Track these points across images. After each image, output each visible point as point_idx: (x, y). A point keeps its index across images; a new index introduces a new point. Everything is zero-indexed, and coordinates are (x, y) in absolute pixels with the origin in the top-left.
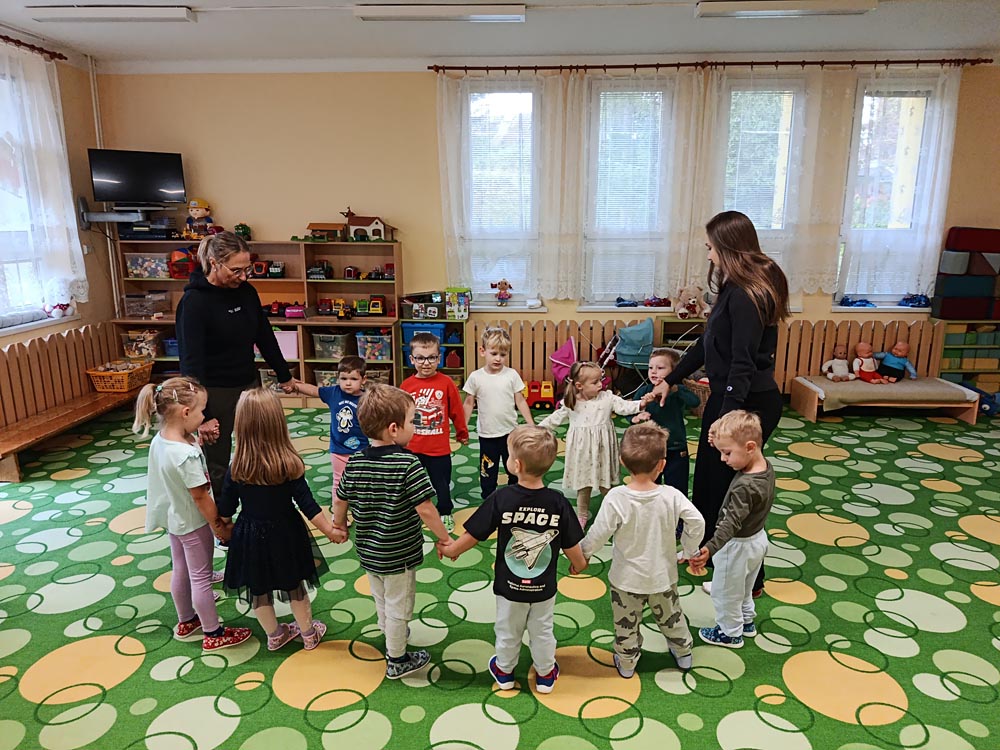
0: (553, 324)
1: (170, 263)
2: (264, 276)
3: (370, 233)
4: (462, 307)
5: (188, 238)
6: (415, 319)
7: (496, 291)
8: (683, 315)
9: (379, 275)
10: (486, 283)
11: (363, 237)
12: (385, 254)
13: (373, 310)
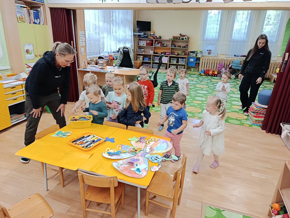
1: (147, 43)
2: (163, 46)
3: (184, 38)
4: (201, 54)
5: (150, 38)
6: (191, 56)
7: (208, 52)
9: (185, 47)
10: (206, 50)
11: (183, 39)
12: (186, 43)
13: (183, 54)
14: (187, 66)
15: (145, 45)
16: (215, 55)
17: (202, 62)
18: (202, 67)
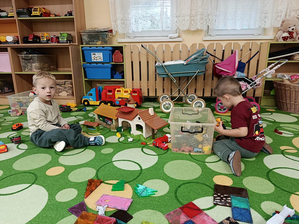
0: (187, 47)
8: (285, 38)
14: (84, 79)
16: (171, 37)
17: (132, 62)
18: (133, 80)
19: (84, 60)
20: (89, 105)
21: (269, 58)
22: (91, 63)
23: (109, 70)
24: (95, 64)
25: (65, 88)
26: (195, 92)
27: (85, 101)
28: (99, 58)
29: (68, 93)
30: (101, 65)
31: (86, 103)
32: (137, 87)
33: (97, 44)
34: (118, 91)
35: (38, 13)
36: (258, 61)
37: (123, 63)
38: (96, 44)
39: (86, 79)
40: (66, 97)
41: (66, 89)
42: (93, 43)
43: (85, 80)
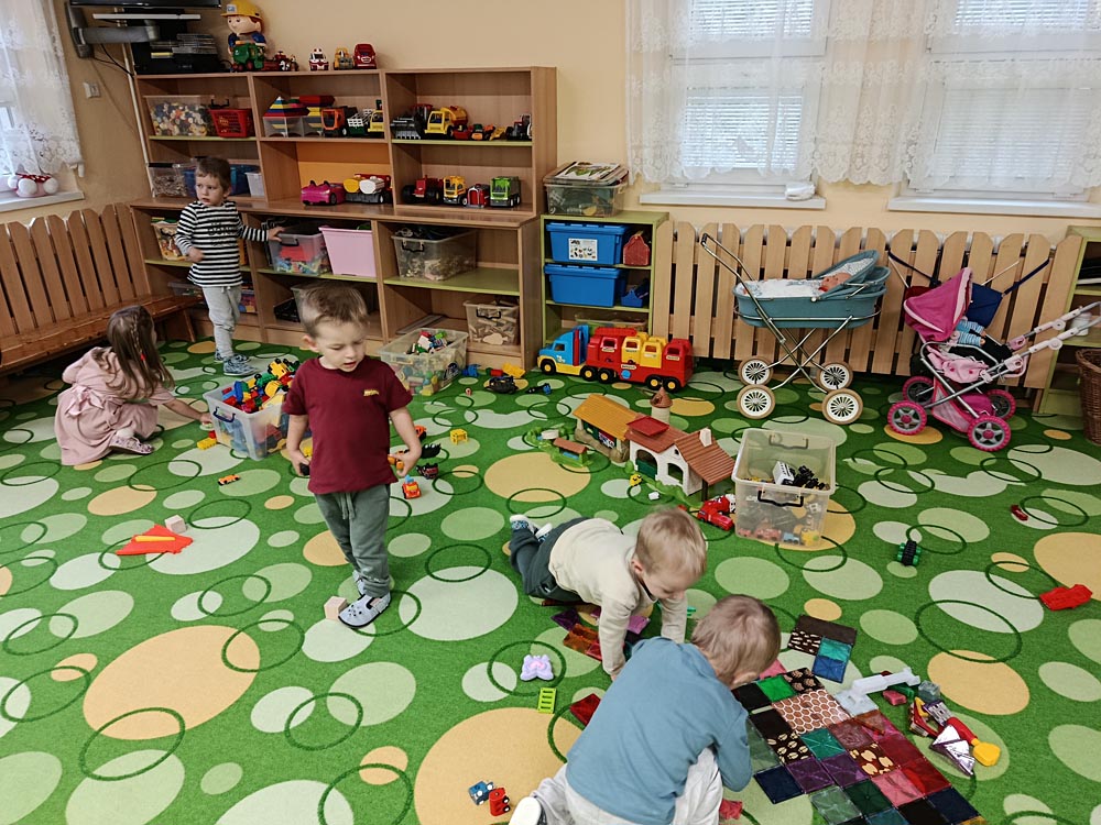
1: (204, 112)
14: (545, 302)
15: (198, 133)
16: (791, 198)
17: (674, 266)
18: (672, 311)
19: (549, 254)
20: (553, 373)
21: (1080, 277)
22: (565, 264)
23: (613, 282)
24: (576, 269)
25: (499, 324)
26: (846, 360)
27: (545, 362)
28: (587, 252)
29: (506, 339)
30: (592, 270)
31: (548, 368)
32: (681, 333)
33: (585, 212)
34: (629, 345)
35: (441, 129)
36: (1044, 287)
37: (648, 268)
38: (583, 215)
39: (549, 302)
40: (501, 349)
41: (502, 329)
42: (576, 210)
43: (547, 305)
